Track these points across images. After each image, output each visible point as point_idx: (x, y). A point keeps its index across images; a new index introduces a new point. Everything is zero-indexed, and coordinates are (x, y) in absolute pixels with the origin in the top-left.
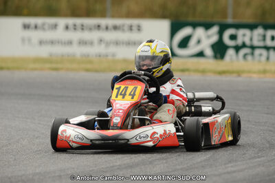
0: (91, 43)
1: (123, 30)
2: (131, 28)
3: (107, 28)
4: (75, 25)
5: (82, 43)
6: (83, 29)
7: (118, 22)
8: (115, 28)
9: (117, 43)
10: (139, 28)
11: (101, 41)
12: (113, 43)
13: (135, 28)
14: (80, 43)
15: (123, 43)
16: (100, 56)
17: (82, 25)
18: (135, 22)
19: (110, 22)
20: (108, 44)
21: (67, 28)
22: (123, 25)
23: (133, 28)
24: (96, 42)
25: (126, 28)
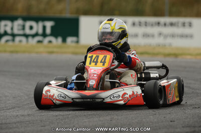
0: (153, 36)
1: (178, 26)
2: (184, 25)
3: (165, 25)
4: (140, 23)
5: (146, 35)
6: (146, 25)
7: (174, 20)
8: (172, 24)
9: (173, 36)
10: (190, 25)
11: (160, 34)
12: (170, 36)
13: (187, 25)
14: (144, 36)
15: (178, 36)
16: (159, 45)
17: (146, 23)
18: (187, 20)
19: (168, 20)
20: (166, 36)
21: (134, 24)
22: (178, 23)
23: (186, 24)
24: (156, 35)
25: (180, 25)
